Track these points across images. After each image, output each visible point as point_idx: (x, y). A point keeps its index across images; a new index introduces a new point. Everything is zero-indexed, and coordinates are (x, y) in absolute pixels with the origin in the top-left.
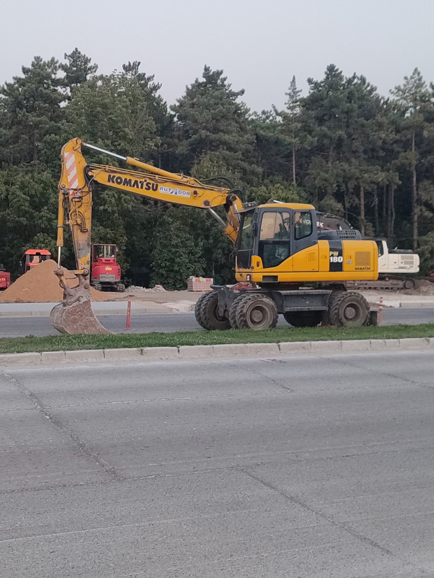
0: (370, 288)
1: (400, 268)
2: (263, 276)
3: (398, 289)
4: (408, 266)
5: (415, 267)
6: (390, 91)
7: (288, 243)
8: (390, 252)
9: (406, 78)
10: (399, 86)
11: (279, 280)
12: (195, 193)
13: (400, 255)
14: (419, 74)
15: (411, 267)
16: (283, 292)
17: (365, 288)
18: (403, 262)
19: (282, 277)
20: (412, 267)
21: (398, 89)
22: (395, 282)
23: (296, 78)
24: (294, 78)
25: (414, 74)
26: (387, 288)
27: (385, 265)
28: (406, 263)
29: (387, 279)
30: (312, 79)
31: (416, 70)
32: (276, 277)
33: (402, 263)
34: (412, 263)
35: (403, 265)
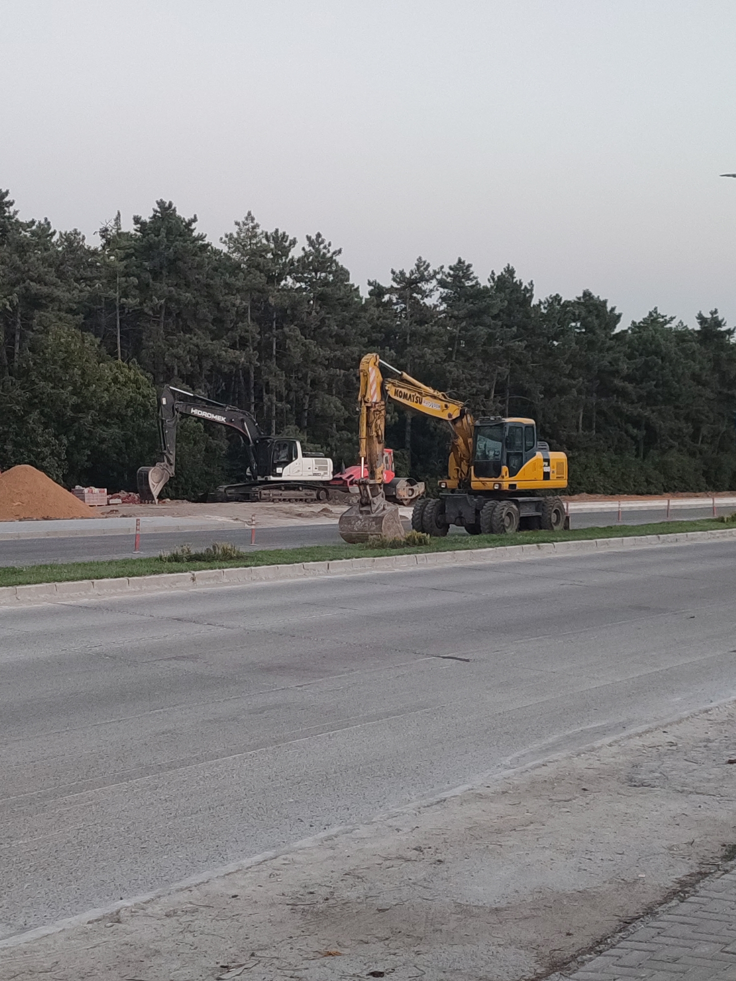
0: (284, 500)
1: (315, 474)
2: (510, 485)
3: (312, 500)
4: (322, 473)
5: (328, 473)
6: (221, 239)
7: (521, 454)
8: (304, 455)
9: (237, 224)
10: (231, 234)
11: (517, 488)
12: (446, 406)
13: (314, 459)
14: (253, 219)
16: (520, 499)
17: (280, 500)
19: (520, 486)
20: (326, 473)
21: (230, 237)
22: (309, 492)
23: (121, 214)
24: (119, 214)
25: (247, 219)
26: (301, 500)
27: (299, 471)
28: (320, 469)
29: (301, 489)
30: (140, 218)
31: (249, 214)
32: (515, 485)
33: (316, 468)
34: (326, 468)
35: (317, 471)
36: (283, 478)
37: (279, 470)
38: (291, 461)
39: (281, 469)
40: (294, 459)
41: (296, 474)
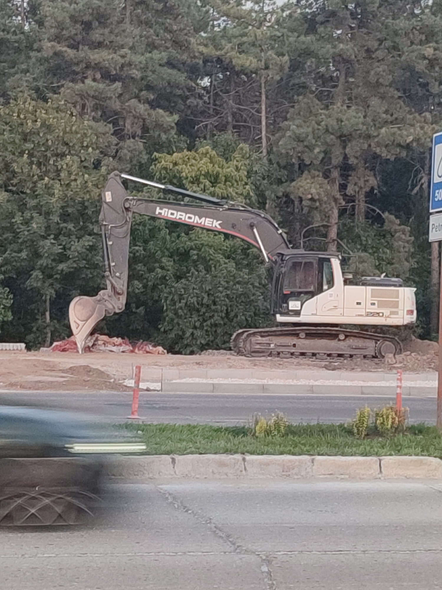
0: (303, 354)
4: (386, 311)
5: (401, 312)
8: (347, 282)
13: (369, 288)
15: (392, 313)
18: (376, 302)
20: (396, 313)
22: (358, 343)
26: (340, 356)
27: (335, 307)
28: (382, 304)
33: (373, 304)
34: (396, 305)
35: (375, 309)
36: (302, 319)
37: (294, 305)
38: (320, 290)
39: (299, 303)
40: (325, 287)
41: (330, 313)
